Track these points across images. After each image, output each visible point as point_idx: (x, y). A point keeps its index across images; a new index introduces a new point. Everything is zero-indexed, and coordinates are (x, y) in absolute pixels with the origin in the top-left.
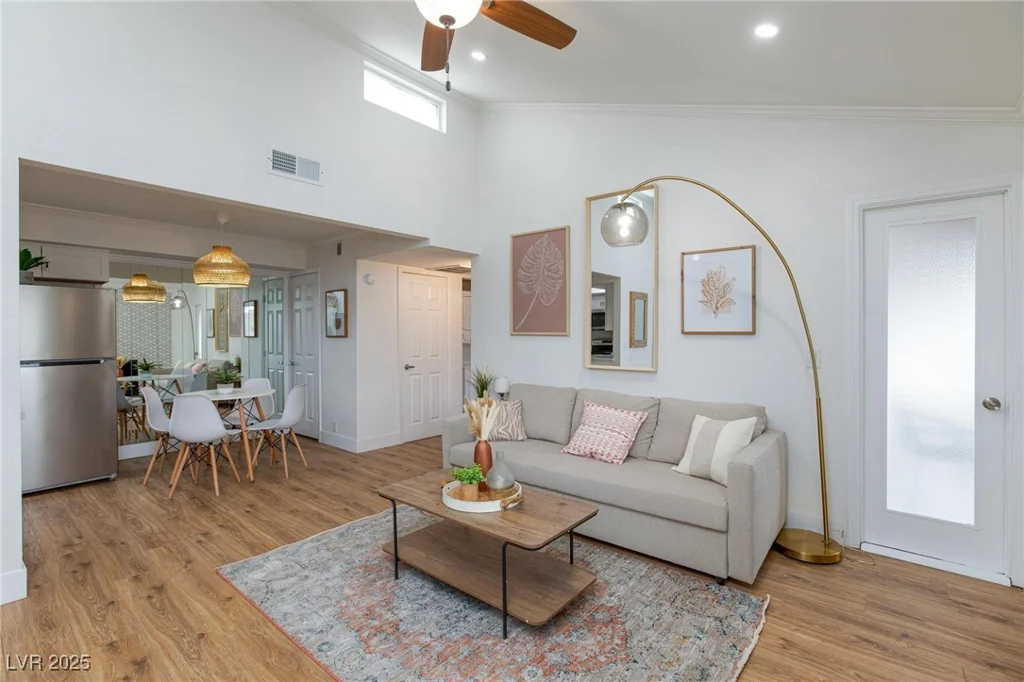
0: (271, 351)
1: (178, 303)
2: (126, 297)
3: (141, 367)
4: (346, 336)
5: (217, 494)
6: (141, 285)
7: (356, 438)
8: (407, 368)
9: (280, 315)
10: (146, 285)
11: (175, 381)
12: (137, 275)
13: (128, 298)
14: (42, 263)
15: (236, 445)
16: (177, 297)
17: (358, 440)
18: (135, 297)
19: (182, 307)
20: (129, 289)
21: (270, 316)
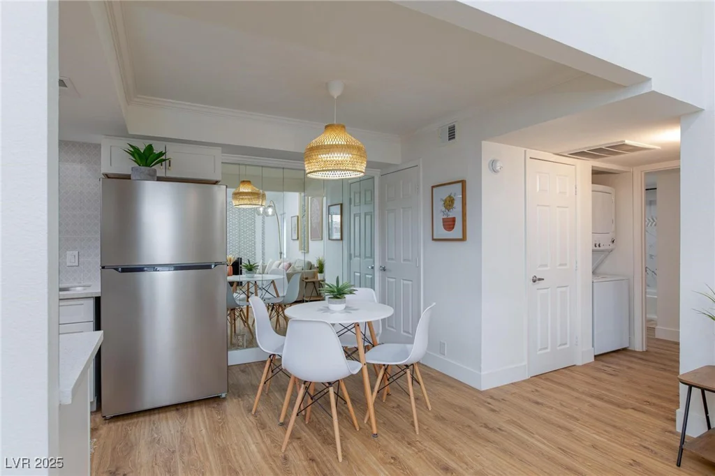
0: (357, 254)
1: (270, 211)
2: (235, 202)
3: (246, 267)
4: (464, 239)
5: (340, 459)
6: (246, 191)
7: (480, 369)
8: (534, 281)
9: (368, 217)
10: (250, 191)
11: (273, 282)
12: (243, 182)
13: (237, 203)
14: (165, 160)
15: (355, 381)
16: (270, 206)
17: (483, 373)
18: (242, 202)
19: (273, 215)
20: (237, 195)
21: (357, 219)
